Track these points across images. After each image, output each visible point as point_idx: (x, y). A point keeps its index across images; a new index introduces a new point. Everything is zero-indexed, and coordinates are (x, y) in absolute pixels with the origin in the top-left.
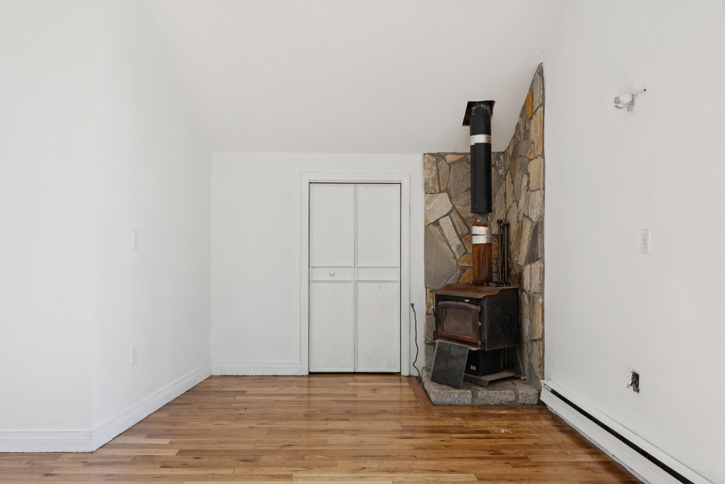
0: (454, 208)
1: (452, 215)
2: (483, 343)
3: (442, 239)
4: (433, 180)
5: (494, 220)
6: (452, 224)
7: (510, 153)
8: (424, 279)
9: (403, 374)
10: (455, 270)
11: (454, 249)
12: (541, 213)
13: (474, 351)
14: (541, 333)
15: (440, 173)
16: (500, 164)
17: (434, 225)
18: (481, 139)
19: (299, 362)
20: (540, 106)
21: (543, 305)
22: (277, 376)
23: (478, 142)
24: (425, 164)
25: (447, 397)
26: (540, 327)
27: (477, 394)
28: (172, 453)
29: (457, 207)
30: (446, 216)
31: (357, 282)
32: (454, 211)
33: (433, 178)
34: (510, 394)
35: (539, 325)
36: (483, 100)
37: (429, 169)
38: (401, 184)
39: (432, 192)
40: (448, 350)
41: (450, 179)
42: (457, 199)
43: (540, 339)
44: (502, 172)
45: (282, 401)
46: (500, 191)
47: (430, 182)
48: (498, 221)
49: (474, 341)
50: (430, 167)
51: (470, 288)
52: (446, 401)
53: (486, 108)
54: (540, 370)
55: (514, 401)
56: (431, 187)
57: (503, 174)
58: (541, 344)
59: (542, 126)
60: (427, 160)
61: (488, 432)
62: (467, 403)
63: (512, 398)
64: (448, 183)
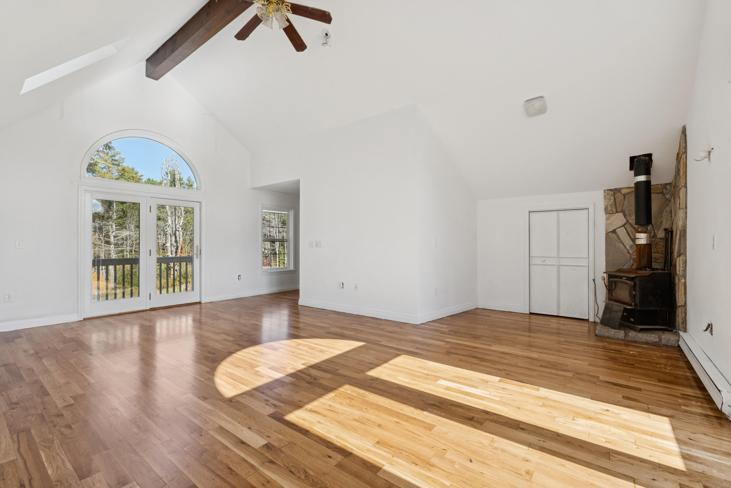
0: (627, 221)
1: (626, 226)
2: (636, 305)
3: (619, 241)
4: (611, 205)
5: (661, 228)
6: (626, 232)
7: (674, 183)
8: (605, 265)
9: (590, 320)
10: (629, 260)
11: (628, 247)
12: (683, 224)
13: (629, 309)
14: (684, 302)
15: (616, 201)
16: (667, 192)
17: (612, 233)
18: (642, 178)
19: (524, 306)
20: (683, 153)
21: (685, 284)
22: (511, 312)
23: (638, 181)
24: (605, 196)
25: (606, 333)
26: (683, 298)
27: (629, 334)
28: (446, 330)
29: (630, 221)
30: (621, 227)
31: (559, 266)
32: (628, 224)
33: (611, 204)
34: (654, 337)
35: (682, 297)
36: (641, 154)
37: (608, 199)
38: (588, 209)
39: (611, 213)
40: (611, 307)
41: (624, 204)
42: (630, 216)
43: (682, 306)
44: (668, 196)
45: (505, 321)
46: (666, 209)
47: (609, 207)
48: (664, 229)
49: (630, 303)
50: (609, 198)
51: (632, 272)
52: (605, 335)
53: (645, 158)
54: (683, 326)
55: (658, 342)
56: (609, 210)
57: (670, 197)
58: (683, 309)
59: (685, 167)
60: (606, 194)
61: (620, 351)
62: (620, 338)
63: (657, 340)
64: (623, 206)
